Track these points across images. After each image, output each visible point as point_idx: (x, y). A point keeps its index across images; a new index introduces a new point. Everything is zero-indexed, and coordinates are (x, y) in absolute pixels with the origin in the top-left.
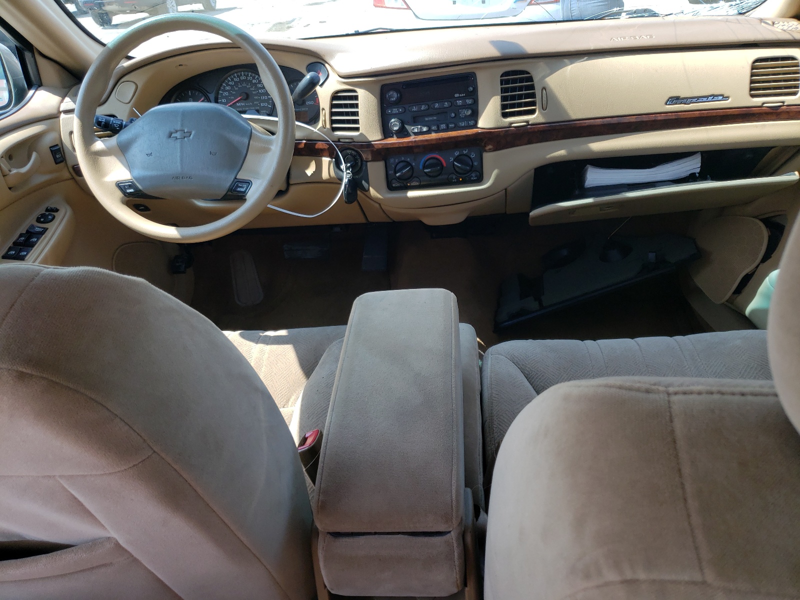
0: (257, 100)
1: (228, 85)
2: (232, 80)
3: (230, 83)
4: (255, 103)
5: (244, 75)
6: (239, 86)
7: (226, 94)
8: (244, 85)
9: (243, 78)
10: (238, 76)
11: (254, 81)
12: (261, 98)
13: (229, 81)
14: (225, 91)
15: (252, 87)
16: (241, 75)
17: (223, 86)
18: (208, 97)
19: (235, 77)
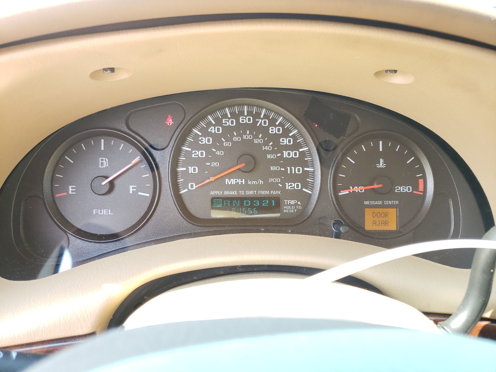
0: (276, 174)
1: (206, 133)
2: (218, 122)
3: (212, 130)
4: (271, 180)
5: (250, 113)
6: (235, 139)
7: (198, 154)
8: (247, 136)
9: (244, 120)
10: (233, 115)
11: (273, 130)
12: (286, 170)
13: (209, 124)
14: (196, 146)
15: (265, 144)
16: (241, 113)
17: (192, 135)
18: (154, 160)
19: (225, 116)
